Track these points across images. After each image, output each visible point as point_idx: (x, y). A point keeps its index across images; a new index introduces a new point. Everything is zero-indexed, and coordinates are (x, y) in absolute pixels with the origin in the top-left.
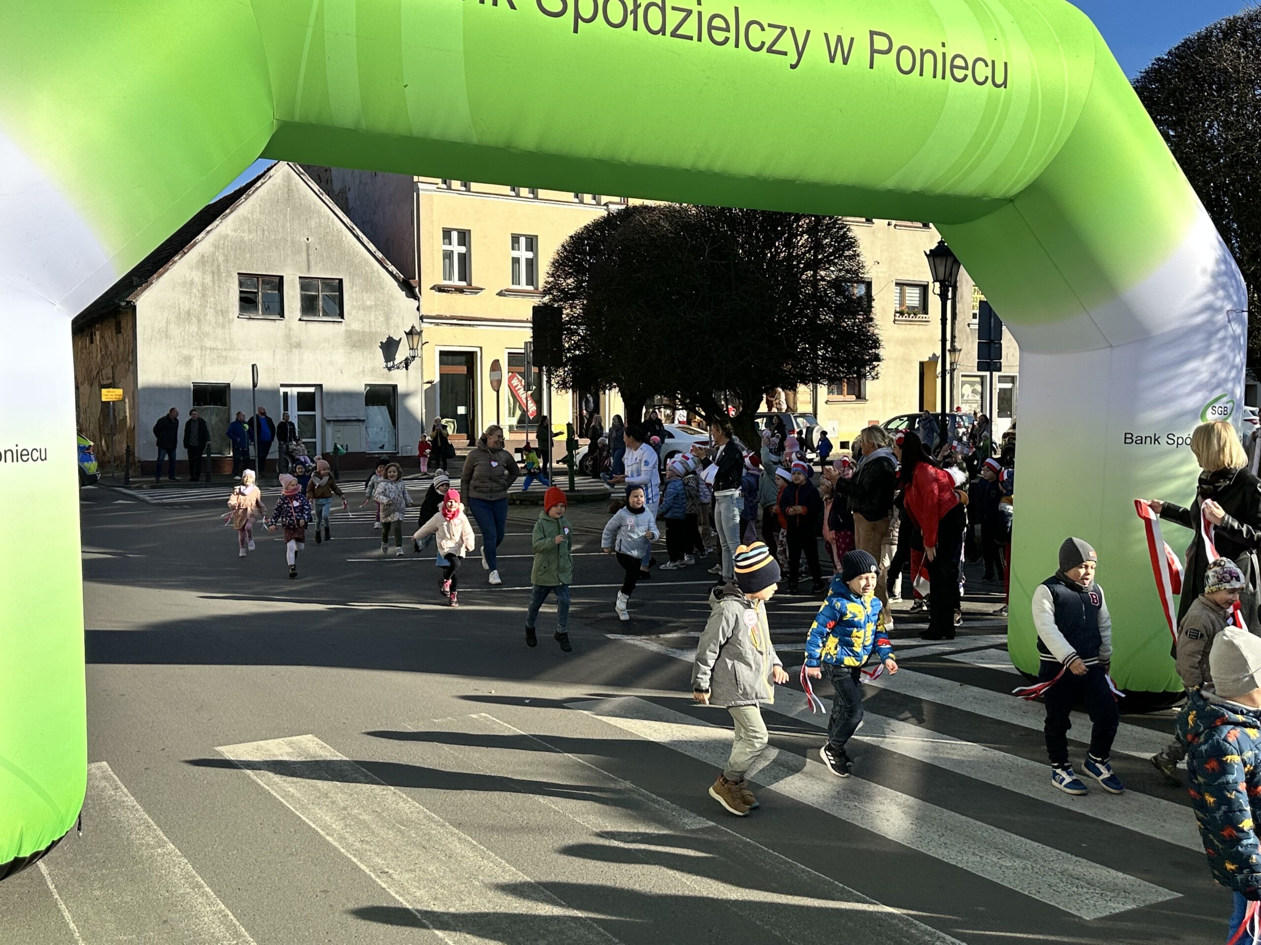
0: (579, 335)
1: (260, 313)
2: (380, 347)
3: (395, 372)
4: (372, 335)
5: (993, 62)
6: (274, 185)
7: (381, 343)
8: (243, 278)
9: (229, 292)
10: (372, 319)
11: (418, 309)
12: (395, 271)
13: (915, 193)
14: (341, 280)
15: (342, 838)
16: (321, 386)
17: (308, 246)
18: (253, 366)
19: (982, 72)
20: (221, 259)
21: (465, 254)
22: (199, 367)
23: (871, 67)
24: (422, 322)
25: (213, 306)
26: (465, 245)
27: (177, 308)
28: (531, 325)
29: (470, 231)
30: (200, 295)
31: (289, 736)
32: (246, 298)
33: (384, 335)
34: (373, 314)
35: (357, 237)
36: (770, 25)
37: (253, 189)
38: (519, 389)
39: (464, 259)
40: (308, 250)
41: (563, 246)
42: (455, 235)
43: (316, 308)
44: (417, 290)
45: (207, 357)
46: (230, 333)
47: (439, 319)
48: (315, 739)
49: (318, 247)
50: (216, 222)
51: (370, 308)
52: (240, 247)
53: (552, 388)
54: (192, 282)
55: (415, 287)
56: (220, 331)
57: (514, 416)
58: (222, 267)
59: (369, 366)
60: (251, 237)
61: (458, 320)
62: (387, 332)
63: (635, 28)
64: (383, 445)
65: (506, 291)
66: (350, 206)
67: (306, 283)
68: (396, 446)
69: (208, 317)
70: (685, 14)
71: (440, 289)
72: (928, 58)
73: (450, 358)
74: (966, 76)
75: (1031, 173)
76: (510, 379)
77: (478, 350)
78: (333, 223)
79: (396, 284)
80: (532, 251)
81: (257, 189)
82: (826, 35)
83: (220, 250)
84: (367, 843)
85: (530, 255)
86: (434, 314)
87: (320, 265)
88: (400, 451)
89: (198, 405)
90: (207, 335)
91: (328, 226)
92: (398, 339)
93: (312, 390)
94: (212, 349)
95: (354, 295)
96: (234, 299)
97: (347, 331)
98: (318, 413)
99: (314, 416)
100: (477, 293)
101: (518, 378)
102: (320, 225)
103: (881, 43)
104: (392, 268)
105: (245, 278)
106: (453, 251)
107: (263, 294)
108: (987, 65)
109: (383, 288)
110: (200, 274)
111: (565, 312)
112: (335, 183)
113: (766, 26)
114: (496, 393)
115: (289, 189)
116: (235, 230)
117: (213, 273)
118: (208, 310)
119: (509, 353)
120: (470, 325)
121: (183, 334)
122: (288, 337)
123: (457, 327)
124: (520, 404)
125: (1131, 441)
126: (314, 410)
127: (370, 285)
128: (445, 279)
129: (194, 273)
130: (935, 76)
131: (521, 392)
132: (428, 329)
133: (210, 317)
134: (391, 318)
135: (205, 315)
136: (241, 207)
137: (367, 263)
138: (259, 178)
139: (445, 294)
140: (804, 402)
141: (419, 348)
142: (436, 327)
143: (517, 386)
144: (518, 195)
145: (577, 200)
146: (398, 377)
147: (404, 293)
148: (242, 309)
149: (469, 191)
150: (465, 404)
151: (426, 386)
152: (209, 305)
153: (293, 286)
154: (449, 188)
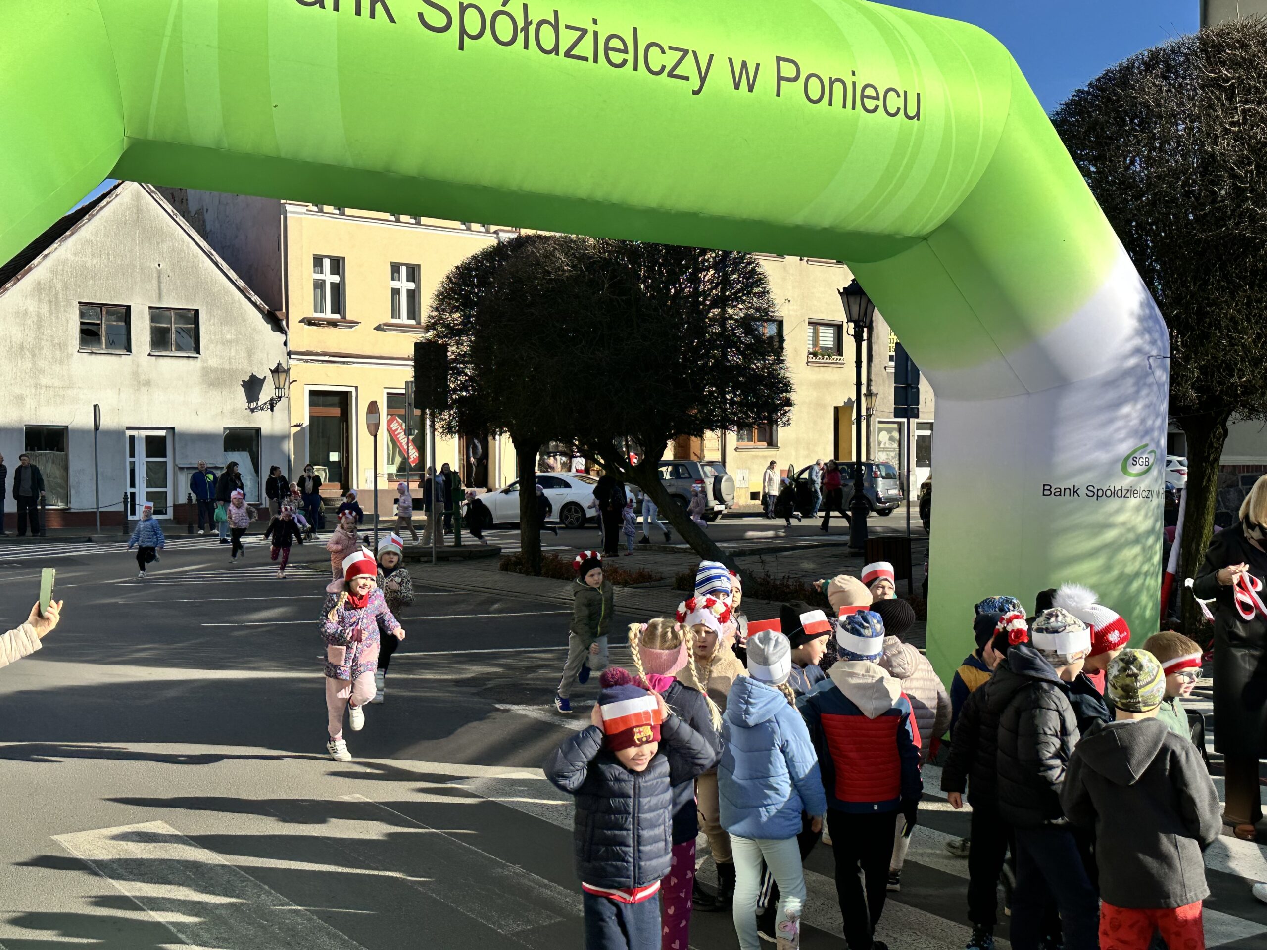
0: (466, 374)
1: (104, 347)
2: (242, 386)
3: (258, 414)
4: (233, 373)
5: (905, 92)
6: (121, 204)
7: (243, 381)
8: (84, 308)
9: (68, 323)
10: (233, 354)
11: (285, 344)
12: (259, 301)
13: (825, 230)
14: (197, 311)
16: (173, 429)
17: (159, 272)
18: (95, 406)
19: (894, 102)
20: (59, 286)
21: (338, 284)
22: (33, 407)
23: (778, 95)
24: (290, 358)
25: (49, 339)
26: (338, 274)
27: (8, 341)
28: (412, 363)
29: (344, 258)
30: (35, 326)
31: (135, 823)
32: (87, 329)
33: (246, 372)
34: (234, 349)
35: (216, 264)
36: (671, 48)
37: (97, 208)
38: (399, 433)
39: (338, 291)
40: (159, 277)
41: (448, 277)
42: (327, 263)
43: (168, 342)
44: (284, 323)
45: (42, 396)
46: (69, 370)
47: (308, 355)
48: (165, 825)
49: (171, 274)
50: (55, 246)
51: (230, 342)
52: (83, 273)
53: (436, 433)
54: (26, 312)
55: (282, 320)
56: (57, 368)
57: (393, 463)
58: (60, 296)
59: (228, 407)
60: (94, 262)
61: (331, 356)
62: (250, 368)
63: (526, 47)
65: (385, 325)
66: (208, 228)
67: (157, 314)
69: (44, 352)
70: (579, 33)
71: (310, 322)
72: (838, 86)
73: (321, 399)
74: (877, 107)
75: (946, 211)
76: (389, 423)
77: (353, 390)
78: (188, 247)
79: (260, 316)
80: (414, 281)
81: (102, 208)
82: (730, 60)
83: (59, 277)
85: (412, 286)
86: (303, 350)
87: (173, 294)
89: (32, 449)
90: (42, 371)
91: (181, 250)
92: (262, 377)
93: (162, 433)
94: (48, 387)
95: (212, 328)
96: (74, 331)
97: (204, 368)
98: (169, 459)
99: (165, 462)
100: (351, 327)
101: (398, 422)
102: (174, 250)
103: (788, 70)
104: (255, 298)
105: (86, 308)
106: (324, 281)
107: (107, 325)
108: (899, 96)
109: (245, 321)
110: (35, 303)
111: (450, 349)
112: (190, 203)
113: (666, 49)
114: (372, 438)
115: (138, 210)
116: (76, 254)
117: (50, 302)
118: (43, 343)
119: (388, 394)
120: (344, 363)
121: (15, 369)
122: (135, 374)
123: (330, 365)
124: (400, 451)
125: (1049, 492)
126: (165, 456)
127: (229, 317)
128: (315, 311)
129: (28, 301)
130: (844, 106)
131: (402, 438)
132: (296, 367)
133: (47, 351)
134: (254, 353)
135: (41, 349)
136: (83, 228)
137: (227, 292)
138: (104, 196)
139: (315, 327)
140: (711, 450)
141: (286, 387)
142: (306, 364)
143: (397, 430)
144: (398, 220)
145: (463, 227)
146: (262, 420)
147: (269, 326)
148: (83, 342)
149: (343, 214)
150: (338, 450)
151: (294, 429)
152: (45, 337)
153: (142, 318)
154: (321, 211)
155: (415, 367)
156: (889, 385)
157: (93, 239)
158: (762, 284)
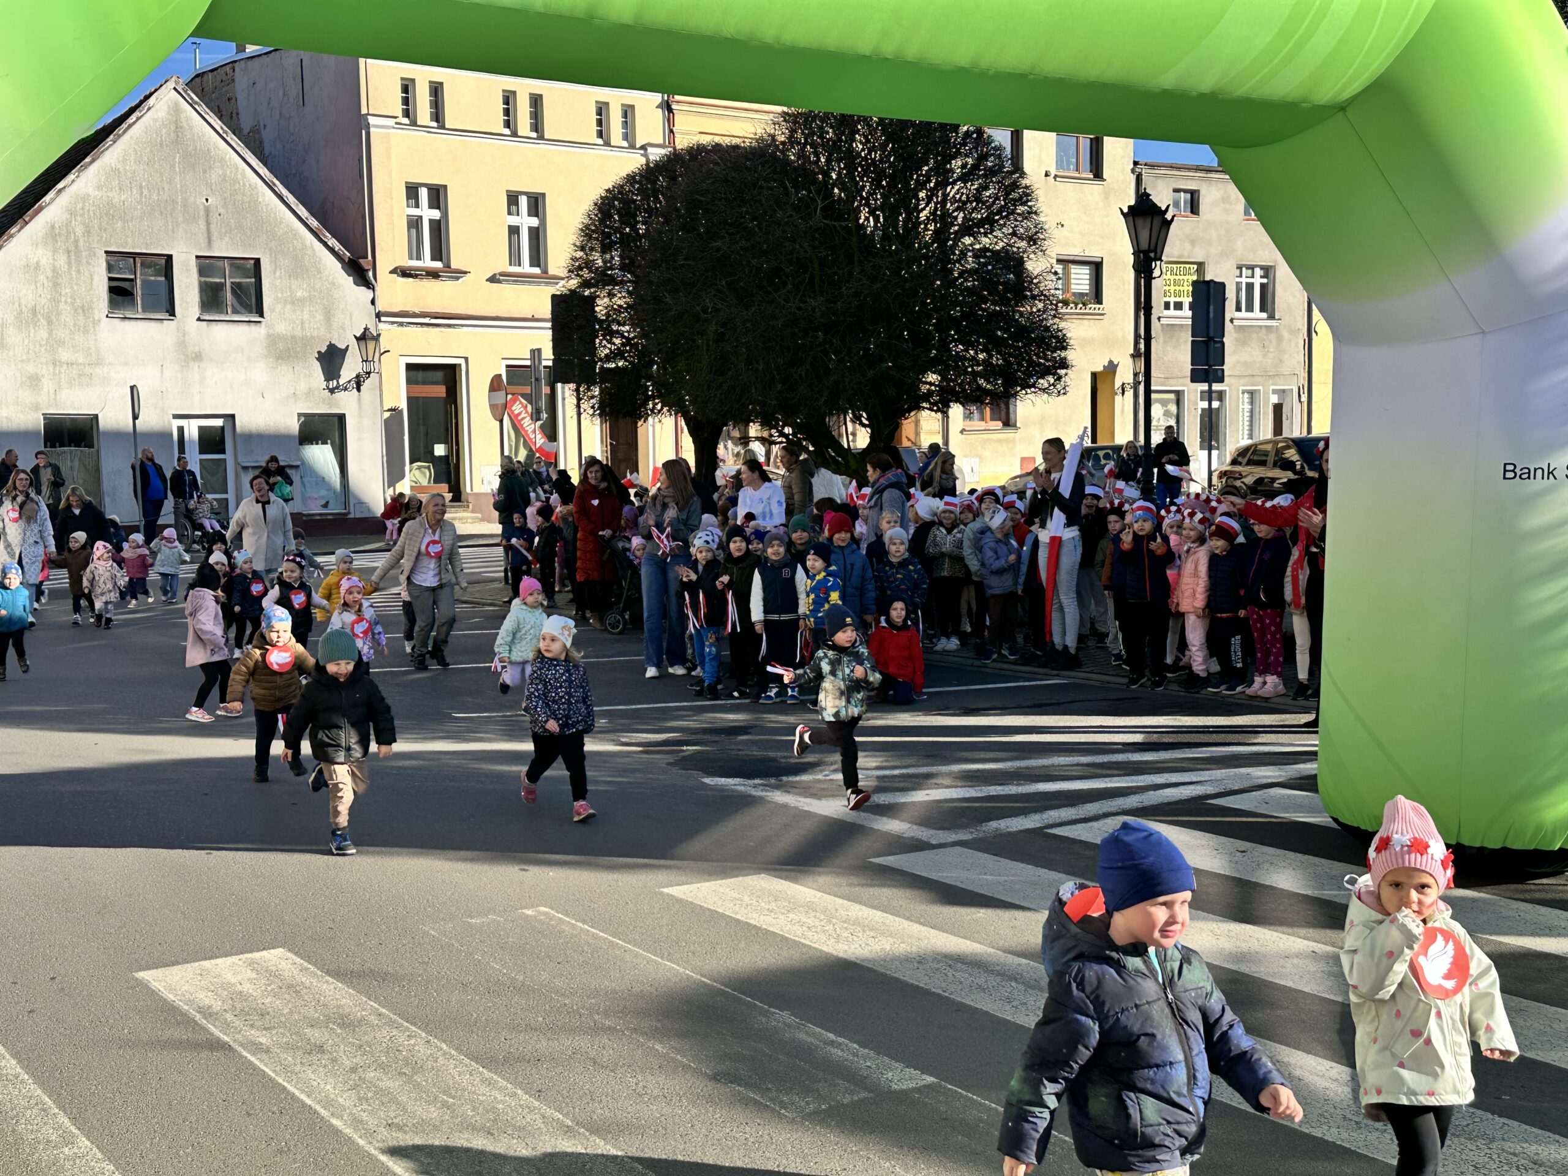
1: (140, 309)
2: (318, 359)
3: (340, 395)
4: (306, 342)
6: (155, 120)
7: (319, 352)
8: (112, 259)
9: (92, 279)
10: (306, 317)
11: (373, 302)
12: (337, 246)
14: (257, 261)
15: (357, 1122)
16: (233, 416)
17: (207, 210)
18: (132, 388)
20: (79, 230)
21: (439, 221)
22: (52, 391)
24: (380, 321)
25: (69, 300)
26: (438, 208)
27: (17, 304)
28: (550, 324)
29: (445, 187)
30: (51, 284)
31: (248, 952)
32: (118, 287)
33: (323, 341)
34: (307, 310)
35: (280, 197)
37: (124, 126)
38: (524, 419)
39: (439, 229)
40: (207, 216)
41: (596, 204)
42: (424, 193)
43: (222, 302)
44: (371, 274)
45: (63, 376)
46: (96, 340)
47: (403, 317)
48: (290, 955)
49: (222, 211)
50: (71, 177)
51: (302, 300)
52: (109, 213)
54: (37, 266)
55: (367, 270)
56: (80, 337)
58: (81, 243)
59: (302, 387)
60: (123, 198)
61: (432, 317)
62: (328, 336)
64: (327, 502)
65: (503, 274)
66: (267, 151)
67: (206, 265)
68: (346, 504)
69: (63, 317)
71: (404, 273)
73: (421, 374)
75: (1370, 71)
76: (509, 404)
77: (462, 362)
78: (243, 175)
79: (340, 265)
80: (537, 215)
81: (130, 126)
83: (79, 218)
85: (534, 222)
86: (396, 310)
87: (227, 239)
88: (352, 510)
89: (53, 446)
90: (61, 343)
91: (235, 181)
92: (344, 347)
93: (219, 422)
94: (70, 364)
95: (278, 282)
96: (101, 288)
97: (269, 336)
98: (229, 456)
99: (224, 460)
100: (458, 278)
101: (521, 403)
102: (224, 180)
104: (332, 242)
105: (115, 258)
106: (421, 217)
107: (143, 281)
109: (319, 272)
110: (49, 254)
111: (599, 302)
112: (243, 117)
114: (498, 423)
115: (178, 127)
116: (99, 188)
117: (69, 252)
118: (62, 306)
120: (449, 326)
121: (26, 340)
122: (182, 345)
123: (430, 329)
124: (525, 441)
126: (223, 452)
127: (300, 268)
128: (411, 258)
129: (40, 251)
131: (527, 424)
132: (388, 332)
133: (67, 317)
134: (334, 315)
135: (59, 314)
136: (107, 153)
137: (295, 234)
138: (132, 111)
139: (411, 280)
140: (930, 433)
141: (376, 359)
142: (400, 328)
143: (519, 414)
144: (515, 134)
145: (600, 141)
146: (346, 403)
147: (351, 278)
148: (113, 304)
149: (442, 126)
150: (445, 441)
151: (387, 415)
152: (63, 299)
153: (188, 270)
154: (414, 123)
155: (553, 328)
156: (1165, 342)
157: (119, 166)
158: (1028, 201)
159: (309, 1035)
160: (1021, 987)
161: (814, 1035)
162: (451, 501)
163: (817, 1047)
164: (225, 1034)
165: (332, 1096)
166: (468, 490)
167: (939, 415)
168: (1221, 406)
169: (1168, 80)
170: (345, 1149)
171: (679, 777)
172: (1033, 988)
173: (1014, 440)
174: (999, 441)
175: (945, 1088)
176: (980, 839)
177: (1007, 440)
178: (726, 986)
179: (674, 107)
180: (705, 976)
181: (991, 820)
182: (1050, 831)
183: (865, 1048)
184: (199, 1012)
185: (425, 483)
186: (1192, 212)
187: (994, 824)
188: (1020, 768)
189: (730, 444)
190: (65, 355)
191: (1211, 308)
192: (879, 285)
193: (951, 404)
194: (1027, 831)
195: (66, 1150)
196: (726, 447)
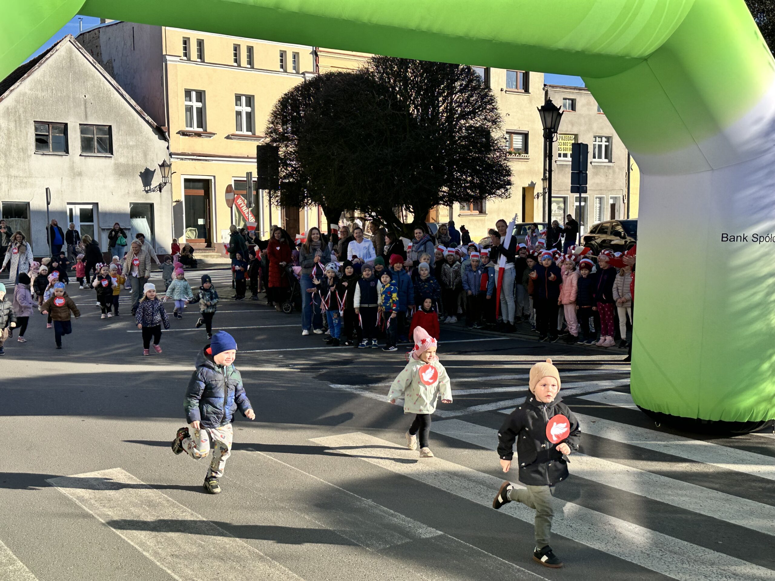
0: (291, 166)
1: (51, 150)
2: (140, 176)
3: (151, 194)
4: (134, 167)
6: (60, 56)
7: (141, 173)
9: (27, 134)
10: (134, 155)
11: (168, 148)
12: (150, 120)
14: (110, 127)
15: (156, 554)
16: (97, 204)
17: (85, 101)
18: (47, 189)
20: (21, 110)
21: (201, 108)
22: (6, 190)
24: (171, 157)
25: (15, 145)
26: (201, 102)
28: (256, 160)
29: (204, 91)
30: (7, 137)
31: (102, 469)
32: (40, 139)
33: (143, 167)
34: (135, 151)
35: (122, 95)
37: (44, 59)
38: (243, 206)
39: (201, 112)
40: (85, 104)
41: (279, 101)
42: (194, 94)
43: (92, 147)
44: (167, 134)
45: (12, 183)
46: (29, 166)
47: (183, 155)
48: (123, 471)
49: (93, 102)
50: (17, 84)
51: (132, 147)
52: (36, 102)
53: (272, 206)
54: (0, 128)
55: (165, 132)
56: (21, 164)
58: (22, 117)
59: (132, 189)
60: (43, 94)
61: (197, 156)
62: (145, 164)
65: (232, 135)
66: (115, 72)
67: (84, 128)
69: (12, 154)
71: (184, 134)
73: (192, 184)
77: (212, 178)
78: (103, 84)
79: (151, 130)
80: (250, 106)
81: (47, 59)
83: (21, 104)
84: (177, 557)
85: (249, 109)
86: (180, 152)
87: (95, 115)
90: (11, 166)
91: (100, 87)
92: (153, 170)
93: (90, 207)
94: (15, 177)
96: (31, 139)
97: (115, 164)
98: (95, 223)
99: (93, 225)
100: (210, 137)
101: (242, 199)
102: (94, 86)
104: (148, 118)
105: (38, 124)
106: (192, 106)
107: (53, 136)
109: (141, 133)
110: (6, 122)
111: (281, 149)
112: (103, 57)
114: (230, 209)
115: (71, 60)
116: (32, 89)
117: (16, 121)
118: (12, 148)
119: (235, 181)
120: (206, 160)
122: (72, 168)
123: (197, 162)
124: (243, 218)
125: (725, 239)
126: (92, 221)
127: (132, 131)
128: (187, 126)
129: (1, 121)
131: (244, 208)
132: (176, 163)
133: (14, 154)
134: (148, 154)
135: (10, 152)
136: (36, 72)
137: (130, 114)
138: (48, 52)
139: (187, 137)
140: (443, 216)
141: (169, 176)
142: (182, 161)
143: (241, 204)
144: (239, 66)
145: (282, 70)
146: (154, 198)
147: (157, 136)
148: (38, 147)
149: (204, 62)
150: (203, 217)
151: (174, 204)
152: (13, 144)
153: (75, 131)
154: (189, 60)
155: (258, 162)
156: (558, 173)
157: (42, 79)
158: (492, 103)
159: (133, 511)
160: (485, 488)
161: (384, 511)
162: (206, 247)
163: (385, 517)
164: (91, 510)
165: (144, 541)
166: (215, 242)
167: (448, 207)
168: (585, 204)
169: (561, 44)
170: (150, 567)
171: (318, 383)
172: (491, 488)
173: (484, 220)
174: (477, 220)
175: (448, 537)
176: (466, 415)
177: (481, 220)
178: (340, 487)
179: (318, 54)
180: (330, 482)
181: (472, 406)
182: (500, 411)
183: (408, 517)
184: (78, 499)
185: (193, 238)
186: (572, 109)
187: (473, 408)
188: (486, 380)
189: (345, 219)
190: (13, 172)
191: (581, 156)
192: (419, 143)
193: (454, 202)
194: (489, 411)
195: (11, 567)
196: (343, 222)
